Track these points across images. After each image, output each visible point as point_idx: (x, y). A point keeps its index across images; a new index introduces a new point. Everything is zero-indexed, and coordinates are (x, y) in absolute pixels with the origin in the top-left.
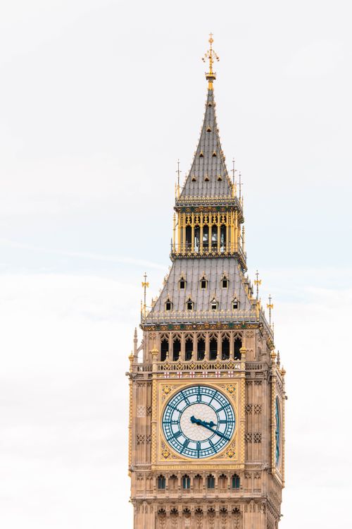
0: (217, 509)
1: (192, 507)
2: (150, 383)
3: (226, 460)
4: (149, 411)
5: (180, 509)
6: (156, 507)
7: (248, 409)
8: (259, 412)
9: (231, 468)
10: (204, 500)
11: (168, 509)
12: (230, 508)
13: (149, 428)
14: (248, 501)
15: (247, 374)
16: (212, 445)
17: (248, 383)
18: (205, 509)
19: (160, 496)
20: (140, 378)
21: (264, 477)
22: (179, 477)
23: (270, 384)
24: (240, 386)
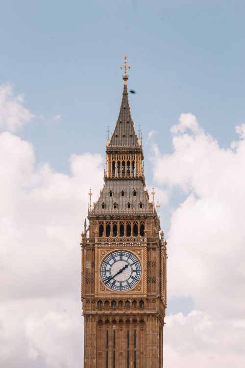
0: (131, 320)
1: (117, 319)
2: (93, 250)
3: (136, 292)
4: (93, 265)
5: (111, 319)
6: (97, 319)
7: (148, 263)
8: (154, 265)
9: (139, 296)
10: (124, 314)
11: (104, 320)
12: (138, 319)
13: (93, 274)
14: (149, 315)
15: (148, 244)
16: (129, 284)
17: (148, 249)
18: (124, 319)
19: (99, 312)
20: (88, 247)
21: (158, 301)
22: (110, 301)
23: (160, 250)
24: (144, 251)
